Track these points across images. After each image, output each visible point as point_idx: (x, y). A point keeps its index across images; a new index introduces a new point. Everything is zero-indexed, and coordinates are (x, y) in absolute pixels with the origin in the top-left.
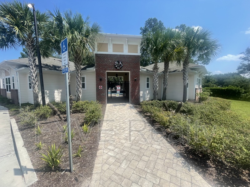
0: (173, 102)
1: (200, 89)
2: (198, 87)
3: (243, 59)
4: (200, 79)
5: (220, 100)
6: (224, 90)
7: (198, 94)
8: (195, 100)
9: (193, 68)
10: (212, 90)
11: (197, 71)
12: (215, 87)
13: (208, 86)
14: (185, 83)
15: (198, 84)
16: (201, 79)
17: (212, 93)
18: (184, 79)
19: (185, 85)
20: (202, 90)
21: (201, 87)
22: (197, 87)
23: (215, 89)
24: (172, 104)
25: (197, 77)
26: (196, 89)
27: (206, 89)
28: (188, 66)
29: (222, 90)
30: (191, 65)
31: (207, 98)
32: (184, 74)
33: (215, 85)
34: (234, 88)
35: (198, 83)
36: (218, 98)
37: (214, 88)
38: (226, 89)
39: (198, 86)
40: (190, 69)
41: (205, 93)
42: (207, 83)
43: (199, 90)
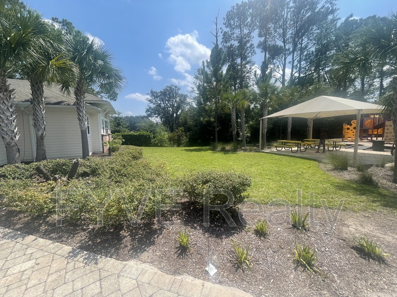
0: (62, 161)
1: (109, 135)
2: (105, 133)
3: (149, 101)
4: (106, 120)
5: (132, 149)
6: (136, 135)
7: (105, 143)
8: (103, 152)
9: (93, 102)
10: (124, 137)
11: (101, 108)
12: (128, 132)
13: (119, 132)
14: (82, 125)
15: (105, 128)
16: (109, 121)
17: (124, 140)
18: (79, 120)
19: (84, 129)
20: (112, 137)
21: (109, 132)
22: (103, 132)
23: (127, 135)
24: (60, 165)
25: (101, 117)
26: (103, 136)
27: (117, 135)
28: (84, 98)
29: (134, 135)
30: (88, 97)
31: (118, 148)
32: (79, 110)
33: (126, 130)
34: (145, 133)
35: (104, 126)
36: (130, 146)
37: (126, 133)
38: (139, 135)
39: (105, 131)
40: (89, 103)
41: (116, 140)
42: (117, 127)
43: (108, 137)
